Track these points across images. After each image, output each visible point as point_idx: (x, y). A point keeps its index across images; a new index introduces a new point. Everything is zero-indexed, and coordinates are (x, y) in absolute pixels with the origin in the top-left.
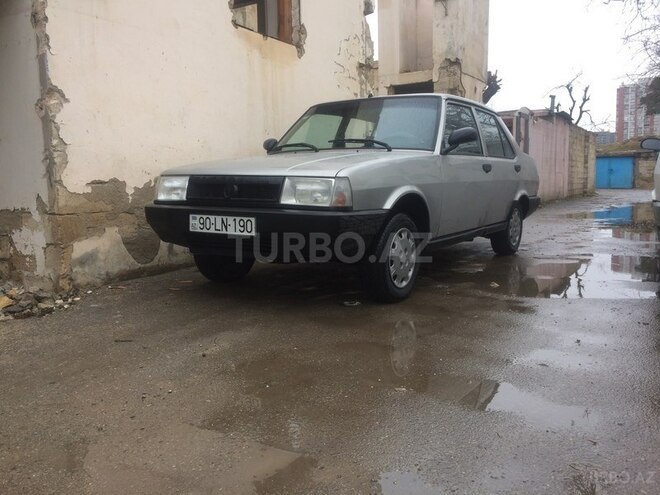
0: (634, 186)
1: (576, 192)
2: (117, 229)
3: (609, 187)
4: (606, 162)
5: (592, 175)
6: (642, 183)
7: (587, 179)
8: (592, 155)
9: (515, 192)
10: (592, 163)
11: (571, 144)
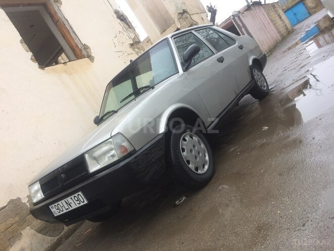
0: (310, 14)
1: (285, 34)
2: (29, 228)
3: (299, 22)
4: (290, 12)
5: (287, 22)
6: (313, 10)
7: (286, 25)
8: (281, 13)
9: (248, 61)
10: (284, 16)
11: (268, 14)
